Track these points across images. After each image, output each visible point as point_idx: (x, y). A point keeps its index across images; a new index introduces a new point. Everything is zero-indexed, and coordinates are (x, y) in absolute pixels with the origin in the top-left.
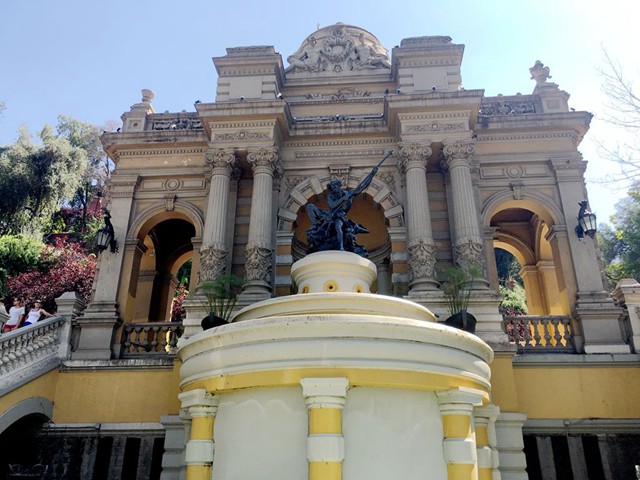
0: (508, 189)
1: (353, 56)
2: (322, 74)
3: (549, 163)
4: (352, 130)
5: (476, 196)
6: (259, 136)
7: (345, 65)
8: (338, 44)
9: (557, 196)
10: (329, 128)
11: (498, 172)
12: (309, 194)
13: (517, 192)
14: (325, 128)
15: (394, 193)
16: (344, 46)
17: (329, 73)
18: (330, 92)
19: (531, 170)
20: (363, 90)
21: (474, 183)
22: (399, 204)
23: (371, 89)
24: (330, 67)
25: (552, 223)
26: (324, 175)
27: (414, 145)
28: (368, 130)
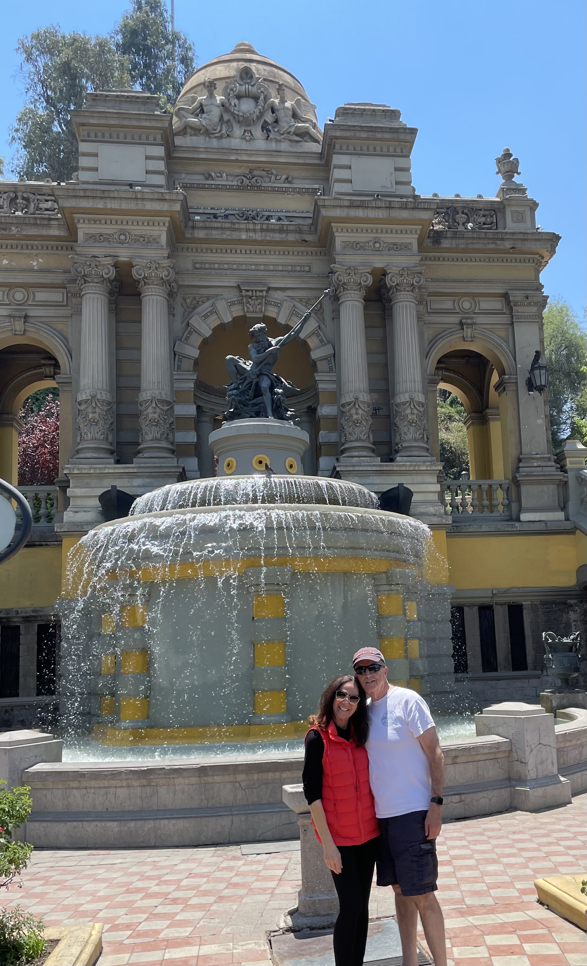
0: (458, 327)
1: (269, 117)
3: (506, 296)
4: (270, 236)
5: (421, 335)
6: (148, 241)
7: (258, 132)
8: (247, 95)
9: (511, 337)
10: (239, 230)
11: (448, 304)
12: (214, 322)
13: (468, 332)
14: (235, 230)
15: (323, 326)
16: (256, 99)
17: (236, 143)
18: (238, 171)
19: (486, 305)
20: (284, 173)
21: (419, 318)
22: (329, 342)
23: (293, 173)
24: (238, 131)
25: (502, 373)
26: (233, 295)
27: (351, 270)
28: (291, 237)
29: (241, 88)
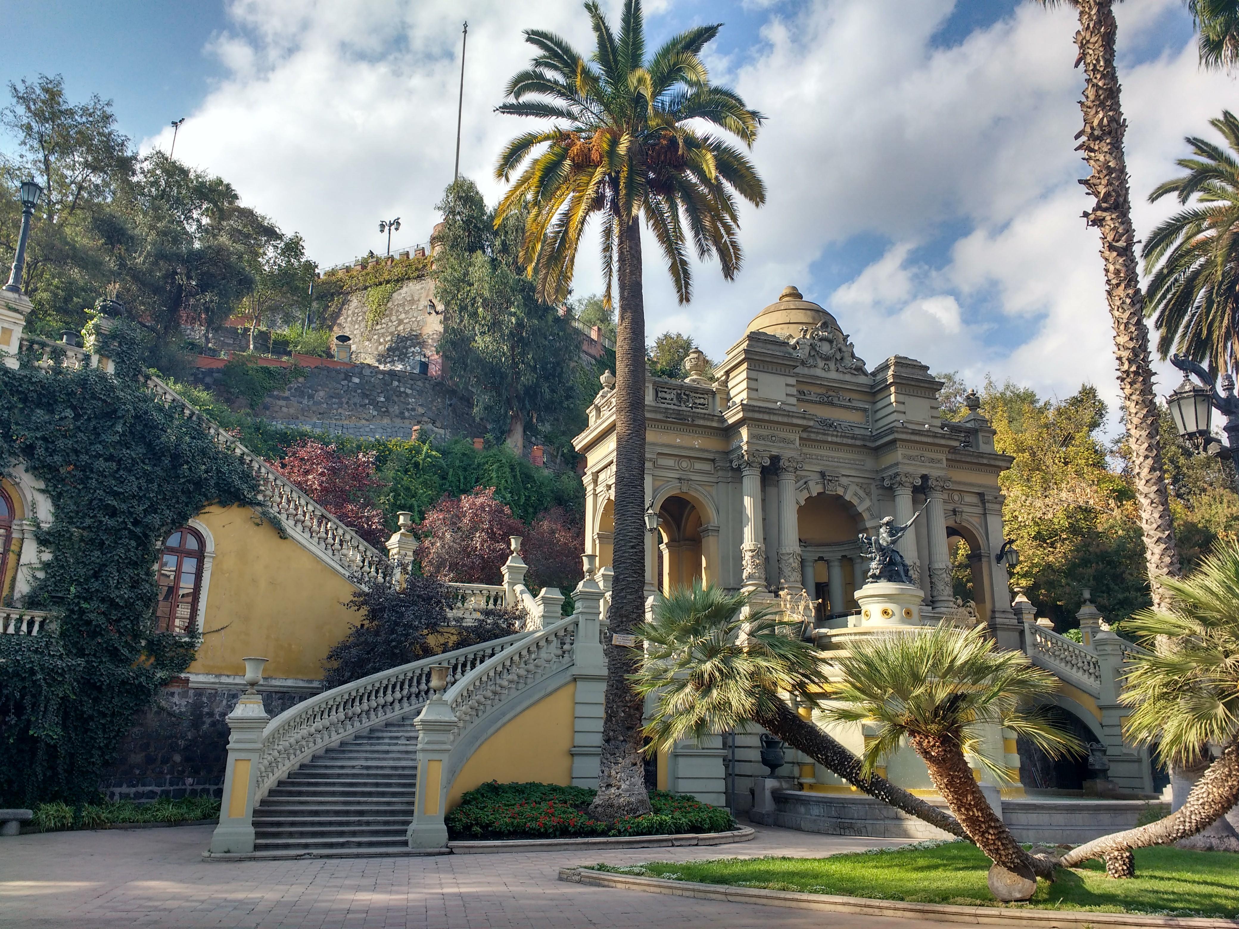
0: (952, 513)
1: (838, 356)
2: (813, 370)
3: (981, 495)
4: (845, 441)
6: (788, 442)
7: (832, 365)
8: (827, 340)
9: (983, 523)
10: (828, 435)
12: (806, 495)
13: (959, 517)
14: (824, 434)
15: (873, 505)
16: (831, 343)
17: (819, 372)
18: (819, 391)
19: (968, 499)
20: (848, 396)
23: (853, 396)
24: (821, 364)
26: (816, 477)
28: (858, 443)
29: (822, 334)
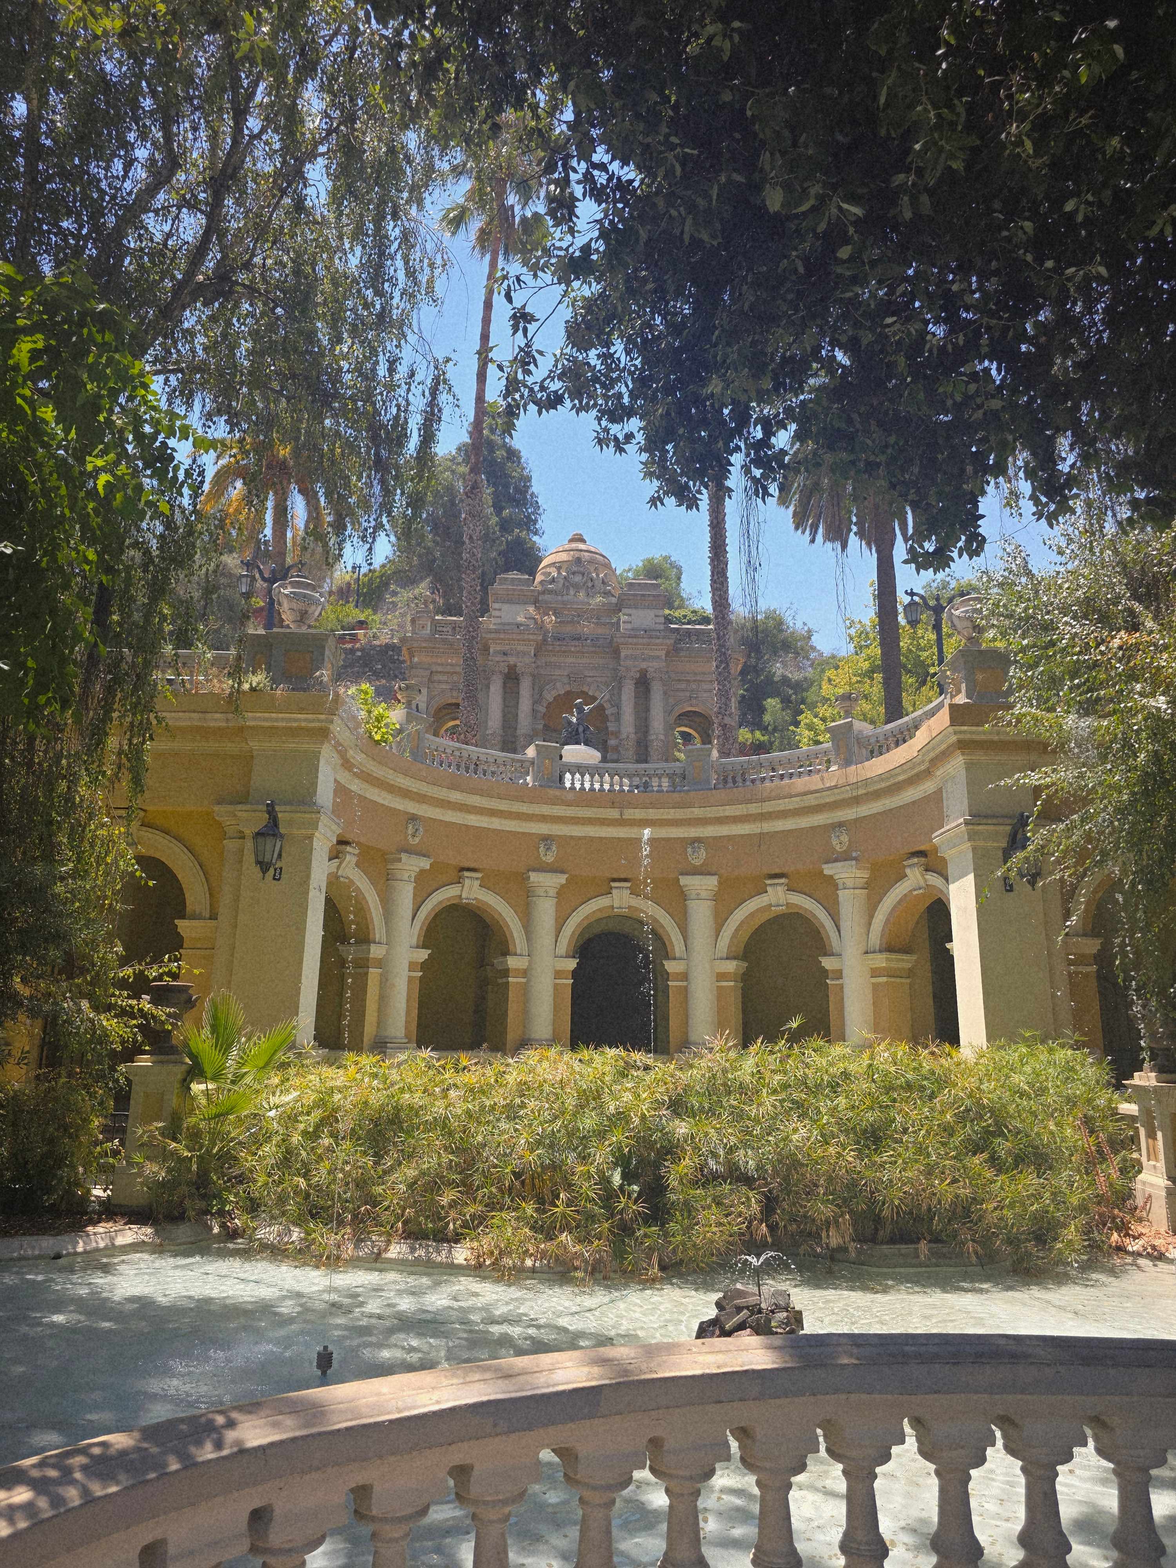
0: (689, 698)
1: (589, 584)
2: (565, 598)
4: (586, 649)
5: (665, 704)
6: (524, 654)
7: (583, 592)
8: (578, 571)
10: (570, 646)
11: (683, 686)
12: (554, 693)
13: (695, 702)
16: (582, 573)
17: (570, 598)
19: (705, 686)
21: (665, 694)
22: (615, 706)
24: (572, 592)
26: (566, 680)
27: (628, 669)
28: (598, 649)
29: (575, 569)
